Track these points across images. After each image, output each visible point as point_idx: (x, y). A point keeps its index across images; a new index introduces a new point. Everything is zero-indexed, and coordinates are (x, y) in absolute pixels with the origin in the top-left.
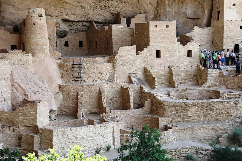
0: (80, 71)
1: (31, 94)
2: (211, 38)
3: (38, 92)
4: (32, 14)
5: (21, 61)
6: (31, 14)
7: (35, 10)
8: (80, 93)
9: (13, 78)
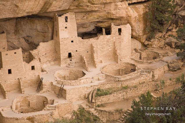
2: (54, 47)
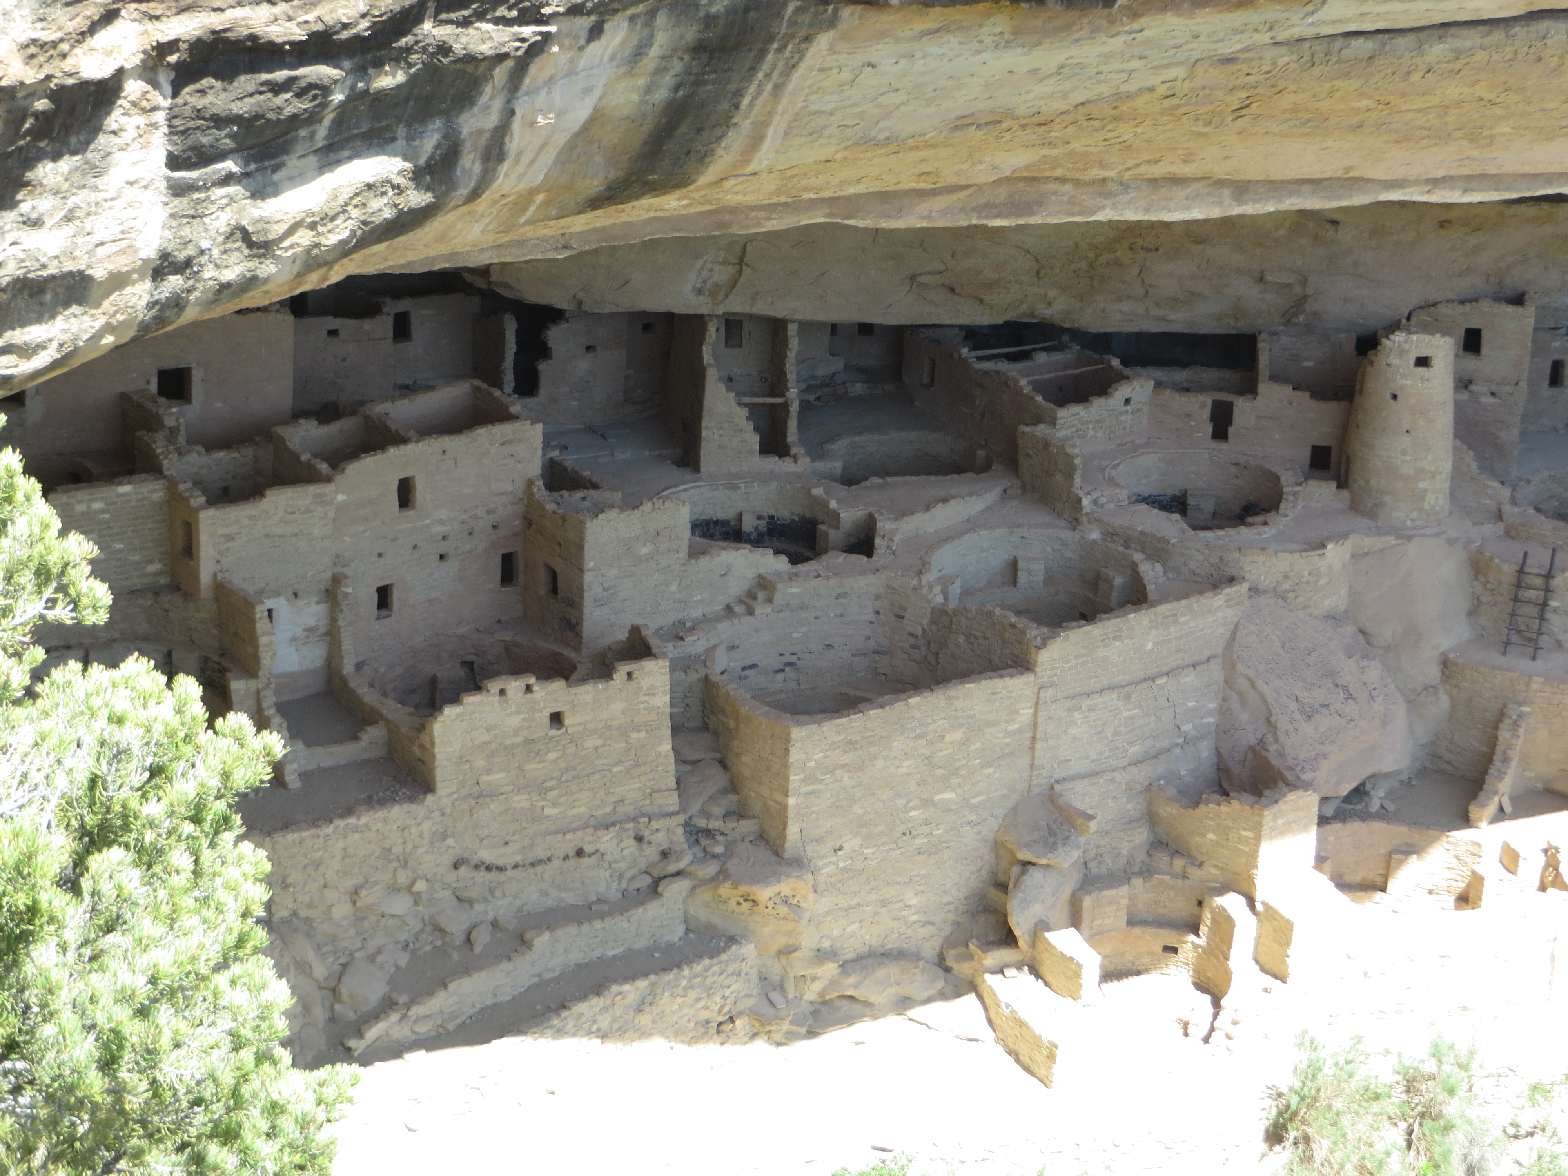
0: (1544, 605)
1: (1292, 720)
3: (1325, 711)
4: (1392, 356)
5: (1286, 577)
6: (1388, 356)
7: (1406, 341)
8: (1513, 711)
9: (1235, 656)
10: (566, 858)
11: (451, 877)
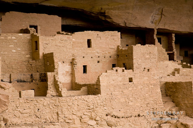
10: (136, 116)
11: (106, 118)
